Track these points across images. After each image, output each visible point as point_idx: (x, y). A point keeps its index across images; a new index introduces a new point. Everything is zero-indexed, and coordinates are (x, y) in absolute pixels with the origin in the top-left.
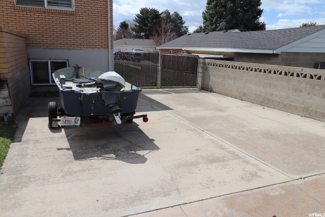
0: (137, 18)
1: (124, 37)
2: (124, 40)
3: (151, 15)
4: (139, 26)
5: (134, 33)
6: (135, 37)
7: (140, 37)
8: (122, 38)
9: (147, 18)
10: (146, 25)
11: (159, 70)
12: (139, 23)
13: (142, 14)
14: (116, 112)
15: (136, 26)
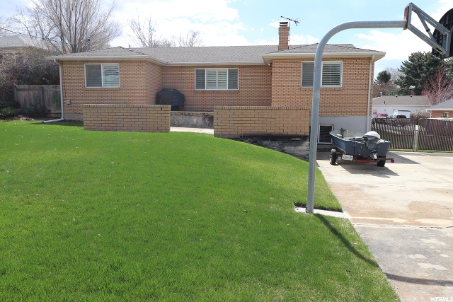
0: (404, 66)
1: (384, 94)
2: (383, 98)
3: (426, 61)
4: (407, 78)
5: (399, 87)
6: (400, 93)
7: (407, 93)
8: (379, 95)
9: (420, 66)
10: (417, 76)
11: (417, 135)
12: (407, 73)
13: (412, 61)
14: (375, 153)
15: (401, 77)
